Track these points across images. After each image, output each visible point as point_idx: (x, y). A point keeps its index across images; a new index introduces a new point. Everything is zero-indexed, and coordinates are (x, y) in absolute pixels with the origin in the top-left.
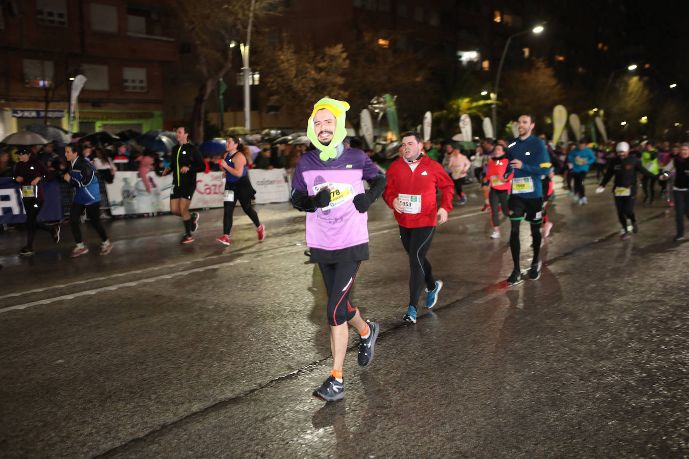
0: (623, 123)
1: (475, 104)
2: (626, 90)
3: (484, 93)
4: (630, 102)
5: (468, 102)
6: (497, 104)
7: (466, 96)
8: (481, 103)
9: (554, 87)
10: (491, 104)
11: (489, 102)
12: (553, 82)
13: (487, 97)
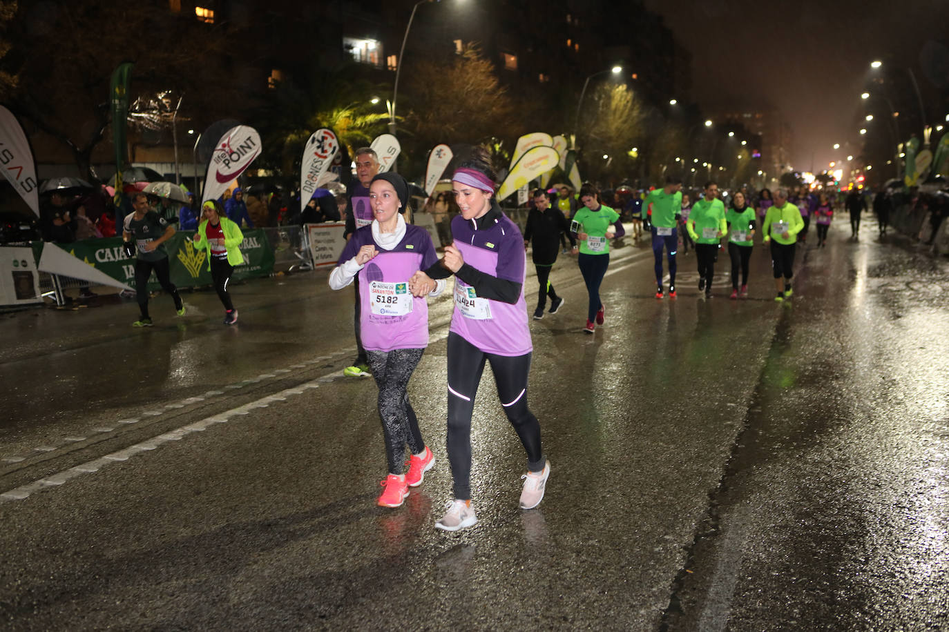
0: (605, 157)
1: (359, 121)
2: (607, 105)
3: (375, 101)
4: (614, 124)
5: (349, 117)
6: (397, 120)
7: (345, 106)
8: (371, 118)
9: (494, 92)
10: (388, 120)
11: (384, 116)
12: (492, 83)
13: (381, 109)
